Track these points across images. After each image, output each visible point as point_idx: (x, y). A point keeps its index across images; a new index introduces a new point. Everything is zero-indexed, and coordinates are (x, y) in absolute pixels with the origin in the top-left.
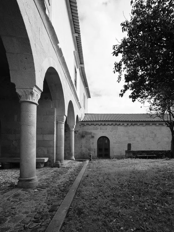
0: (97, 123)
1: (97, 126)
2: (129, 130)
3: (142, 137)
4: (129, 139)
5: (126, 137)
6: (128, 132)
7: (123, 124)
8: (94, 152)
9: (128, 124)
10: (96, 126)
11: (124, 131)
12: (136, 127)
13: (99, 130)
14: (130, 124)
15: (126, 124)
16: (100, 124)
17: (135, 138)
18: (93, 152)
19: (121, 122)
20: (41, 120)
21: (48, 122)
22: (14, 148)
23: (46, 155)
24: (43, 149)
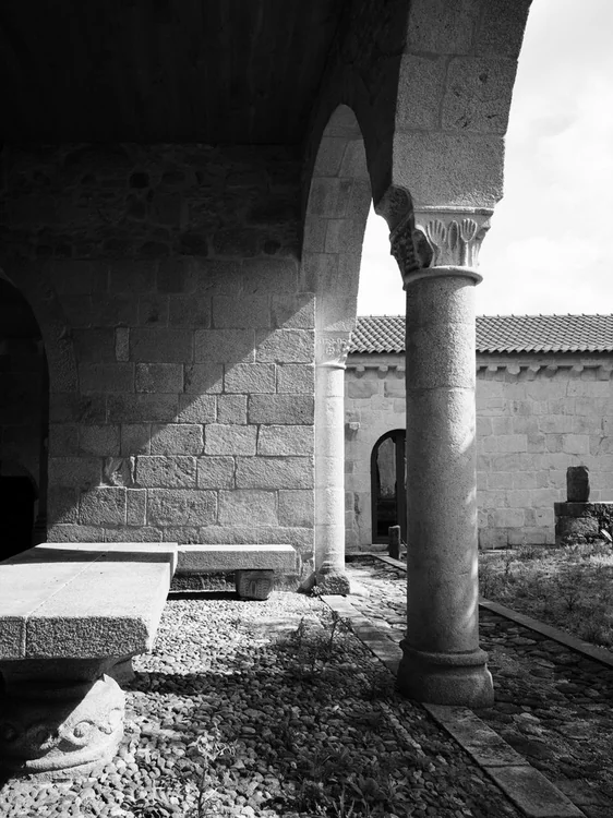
0: (372, 362)
1: (371, 379)
2: (529, 399)
3: (598, 431)
4: (529, 442)
5: (516, 432)
6: (522, 410)
7: (500, 369)
8: (358, 512)
9: (523, 369)
10: (362, 380)
11: (504, 400)
12: (562, 381)
13: (378, 398)
14: (536, 369)
15: (514, 369)
16: (384, 368)
17: (560, 437)
18: (353, 511)
19: (489, 360)
20: (247, 352)
21: (281, 364)
22: (110, 497)
23: (270, 530)
24: (259, 500)
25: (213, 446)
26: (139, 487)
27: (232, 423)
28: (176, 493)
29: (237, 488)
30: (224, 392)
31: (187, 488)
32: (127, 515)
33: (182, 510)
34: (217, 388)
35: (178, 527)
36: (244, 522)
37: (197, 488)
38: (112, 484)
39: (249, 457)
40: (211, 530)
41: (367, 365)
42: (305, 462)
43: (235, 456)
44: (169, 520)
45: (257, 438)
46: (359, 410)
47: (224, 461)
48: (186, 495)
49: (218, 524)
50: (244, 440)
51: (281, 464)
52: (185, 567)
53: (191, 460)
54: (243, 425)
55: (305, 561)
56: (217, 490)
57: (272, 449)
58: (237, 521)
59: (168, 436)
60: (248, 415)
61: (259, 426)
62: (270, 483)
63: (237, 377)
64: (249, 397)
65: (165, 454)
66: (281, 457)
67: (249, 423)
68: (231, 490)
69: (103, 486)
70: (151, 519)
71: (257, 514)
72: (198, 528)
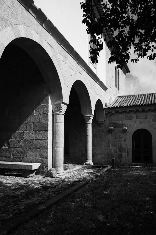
1: (132, 114)
8: (128, 153)
10: (129, 114)
13: (134, 120)
16: (135, 110)
18: (126, 153)
20: (33, 111)
21: (40, 114)
22: (5, 150)
23: (38, 159)
24: (35, 151)
25: (25, 137)
26: (10, 147)
27: (29, 131)
28: (18, 149)
29: (31, 148)
30: (28, 123)
31: (20, 148)
32: (8, 154)
33: (19, 154)
34: (26, 121)
35: (18, 158)
36: (32, 157)
37: (22, 148)
38: (5, 147)
39: (33, 140)
40: (25, 158)
41: (130, 110)
42: (46, 141)
43: (30, 139)
44: (16, 156)
45: (35, 134)
46: (128, 123)
47: (28, 141)
48: (20, 150)
49: (27, 157)
50: (32, 135)
51: (40, 141)
52: (9, 168)
53: (21, 140)
54: (32, 131)
55: (46, 168)
56: (26, 148)
57: (39, 138)
58: (31, 157)
59: (16, 134)
60: (33, 128)
61: (35, 131)
62: (38, 147)
63: (31, 119)
64: (33, 124)
65: (16, 139)
66: (40, 140)
67: (33, 131)
68: (29, 148)
69: (3, 147)
70: (13, 155)
71: (35, 155)
72: (22, 158)
